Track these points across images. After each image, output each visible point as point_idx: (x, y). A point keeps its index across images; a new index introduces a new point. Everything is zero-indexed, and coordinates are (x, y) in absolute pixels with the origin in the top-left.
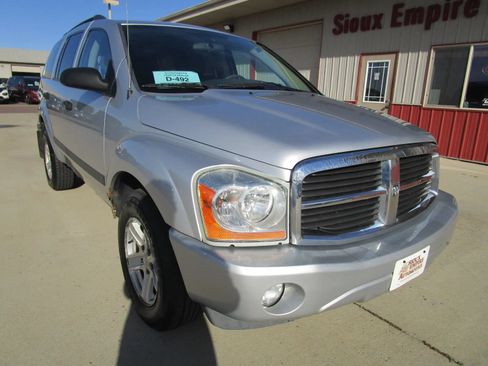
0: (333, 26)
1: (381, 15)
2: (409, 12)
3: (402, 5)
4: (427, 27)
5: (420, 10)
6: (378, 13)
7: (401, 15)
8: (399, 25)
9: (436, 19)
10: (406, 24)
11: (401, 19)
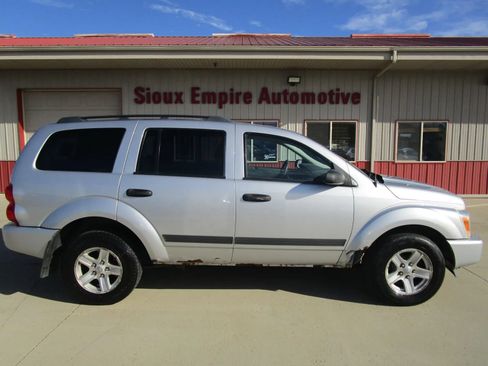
0: (134, 96)
1: (181, 94)
2: (204, 94)
3: (198, 89)
4: (221, 107)
5: (213, 94)
6: (179, 91)
7: (198, 95)
8: (198, 102)
9: (225, 102)
10: (204, 102)
11: (199, 99)
